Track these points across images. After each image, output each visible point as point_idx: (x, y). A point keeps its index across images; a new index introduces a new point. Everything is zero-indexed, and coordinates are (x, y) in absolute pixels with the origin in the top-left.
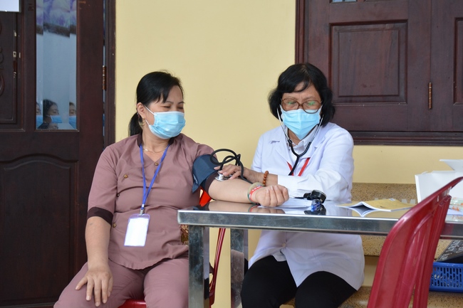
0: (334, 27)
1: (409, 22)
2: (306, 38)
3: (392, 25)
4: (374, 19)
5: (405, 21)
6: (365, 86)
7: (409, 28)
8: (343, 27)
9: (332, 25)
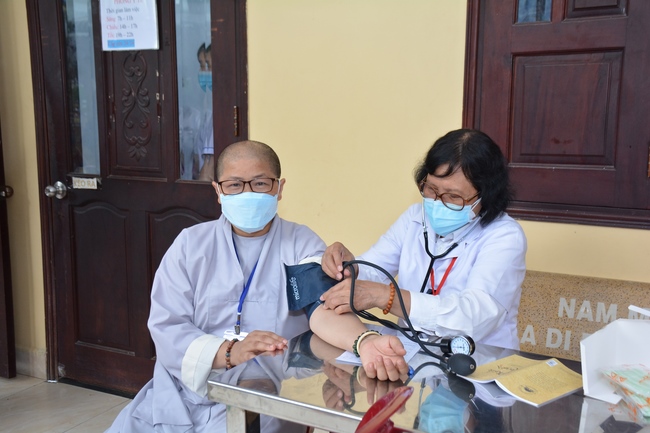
0: (517, 58)
1: (627, 51)
2: (479, 74)
3: (601, 55)
4: (576, 46)
5: (622, 49)
6: (557, 142)
7: (626, 59)
8: (531, 58)
9: (516, 55)
